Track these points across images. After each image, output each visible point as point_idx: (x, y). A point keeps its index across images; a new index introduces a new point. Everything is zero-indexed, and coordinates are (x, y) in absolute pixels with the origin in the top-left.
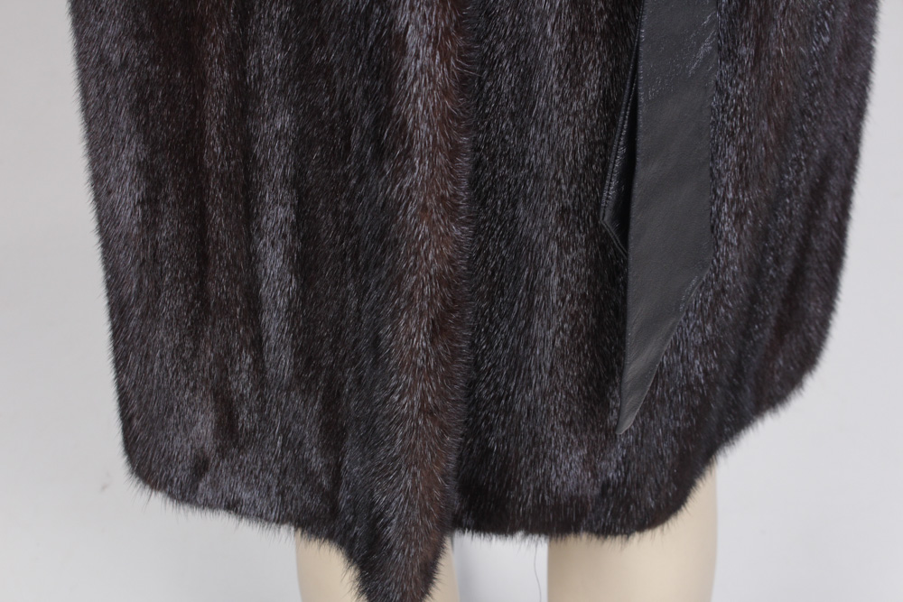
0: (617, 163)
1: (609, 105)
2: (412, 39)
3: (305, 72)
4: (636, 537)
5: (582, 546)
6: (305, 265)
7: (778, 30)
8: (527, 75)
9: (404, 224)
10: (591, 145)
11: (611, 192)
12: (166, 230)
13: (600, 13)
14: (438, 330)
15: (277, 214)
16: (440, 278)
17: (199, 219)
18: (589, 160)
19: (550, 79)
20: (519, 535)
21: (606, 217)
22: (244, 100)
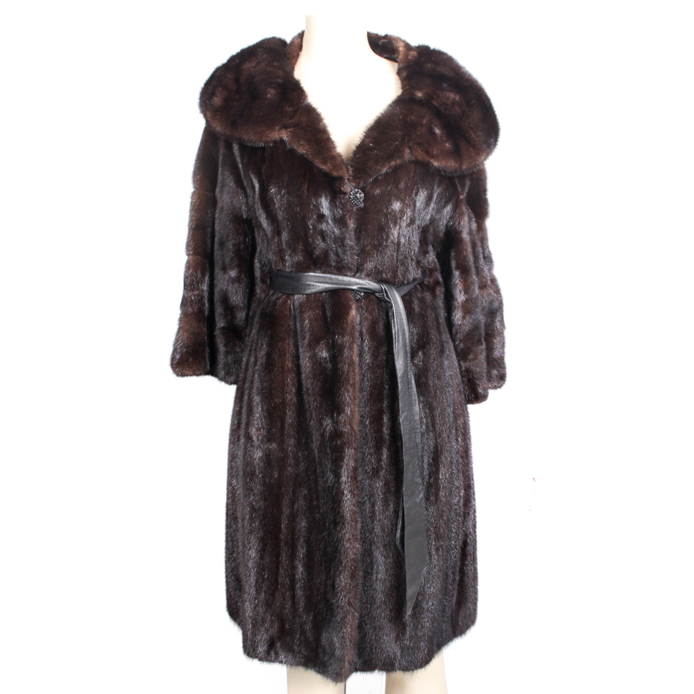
0: (399, 526)
1: (396, 512)
2: (346, 492)
3: (311, 509)
4: (415, 671)
5: (398, 674)
6: (309, 567)
7: (442, 493)
8: (373, 505)
9: (343, 544)
10: (392, 524)
11: (398, 535)
12: (267, 560)
13: (392, 487)
14: (353, 576)
15: (301, 552)
16: (354, 560)
17: (278, 555)
18: (392, 529)
19: (379, 506)
20: (376, 671)
21: (398, 542)
22: (293, 517)
